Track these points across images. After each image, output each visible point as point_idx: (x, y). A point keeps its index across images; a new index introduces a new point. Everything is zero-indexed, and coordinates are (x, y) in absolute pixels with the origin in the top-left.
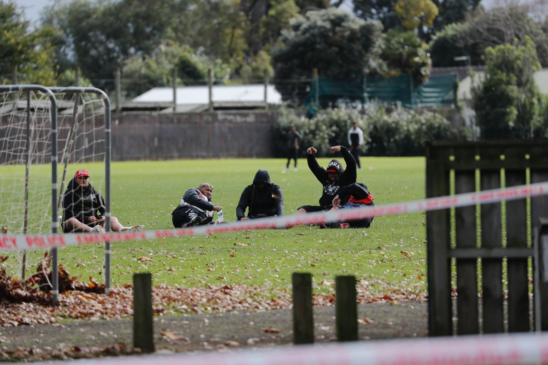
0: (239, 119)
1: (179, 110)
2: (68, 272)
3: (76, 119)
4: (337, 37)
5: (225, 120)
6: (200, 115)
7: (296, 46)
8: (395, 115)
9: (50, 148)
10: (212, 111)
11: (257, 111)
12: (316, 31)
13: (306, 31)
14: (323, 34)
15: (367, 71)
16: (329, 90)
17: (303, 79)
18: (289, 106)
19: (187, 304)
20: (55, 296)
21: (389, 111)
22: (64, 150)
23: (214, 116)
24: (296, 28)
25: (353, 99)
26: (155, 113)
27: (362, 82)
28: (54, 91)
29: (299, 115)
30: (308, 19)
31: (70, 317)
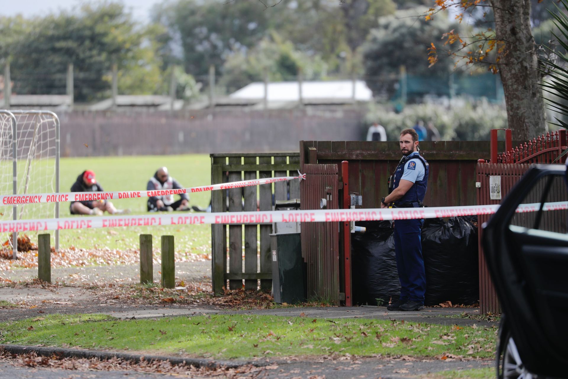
0: (328, 115)
1: (271, 106)
2: (30, 238)
3: (36, 132)
4: (426, 36)
5: (314, 116)
6: (290, 111)
7: (386, 44)
8: (479, 111)
9: (12, 153)
10: (301, 107)
11: (346, 107)
12: (404, 30)
13: (395, 30)
14: (412, 34)
15: (452, 68)
16: (416, 87)
17: (392, 76)
18: (379, 102)
19: (104, 259)
20: (15, 253)
21: (474, 107)
22: (29, 154)
23: (304, 112)
24: (386, 27)
25: (440, 95)
26: (247, 109)
27: (448, 80)
28: (14, 113)
29: (387, 111)
30: (397, 18)
31: (21, 266)
